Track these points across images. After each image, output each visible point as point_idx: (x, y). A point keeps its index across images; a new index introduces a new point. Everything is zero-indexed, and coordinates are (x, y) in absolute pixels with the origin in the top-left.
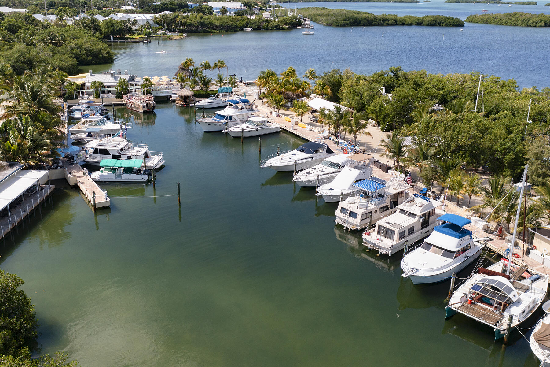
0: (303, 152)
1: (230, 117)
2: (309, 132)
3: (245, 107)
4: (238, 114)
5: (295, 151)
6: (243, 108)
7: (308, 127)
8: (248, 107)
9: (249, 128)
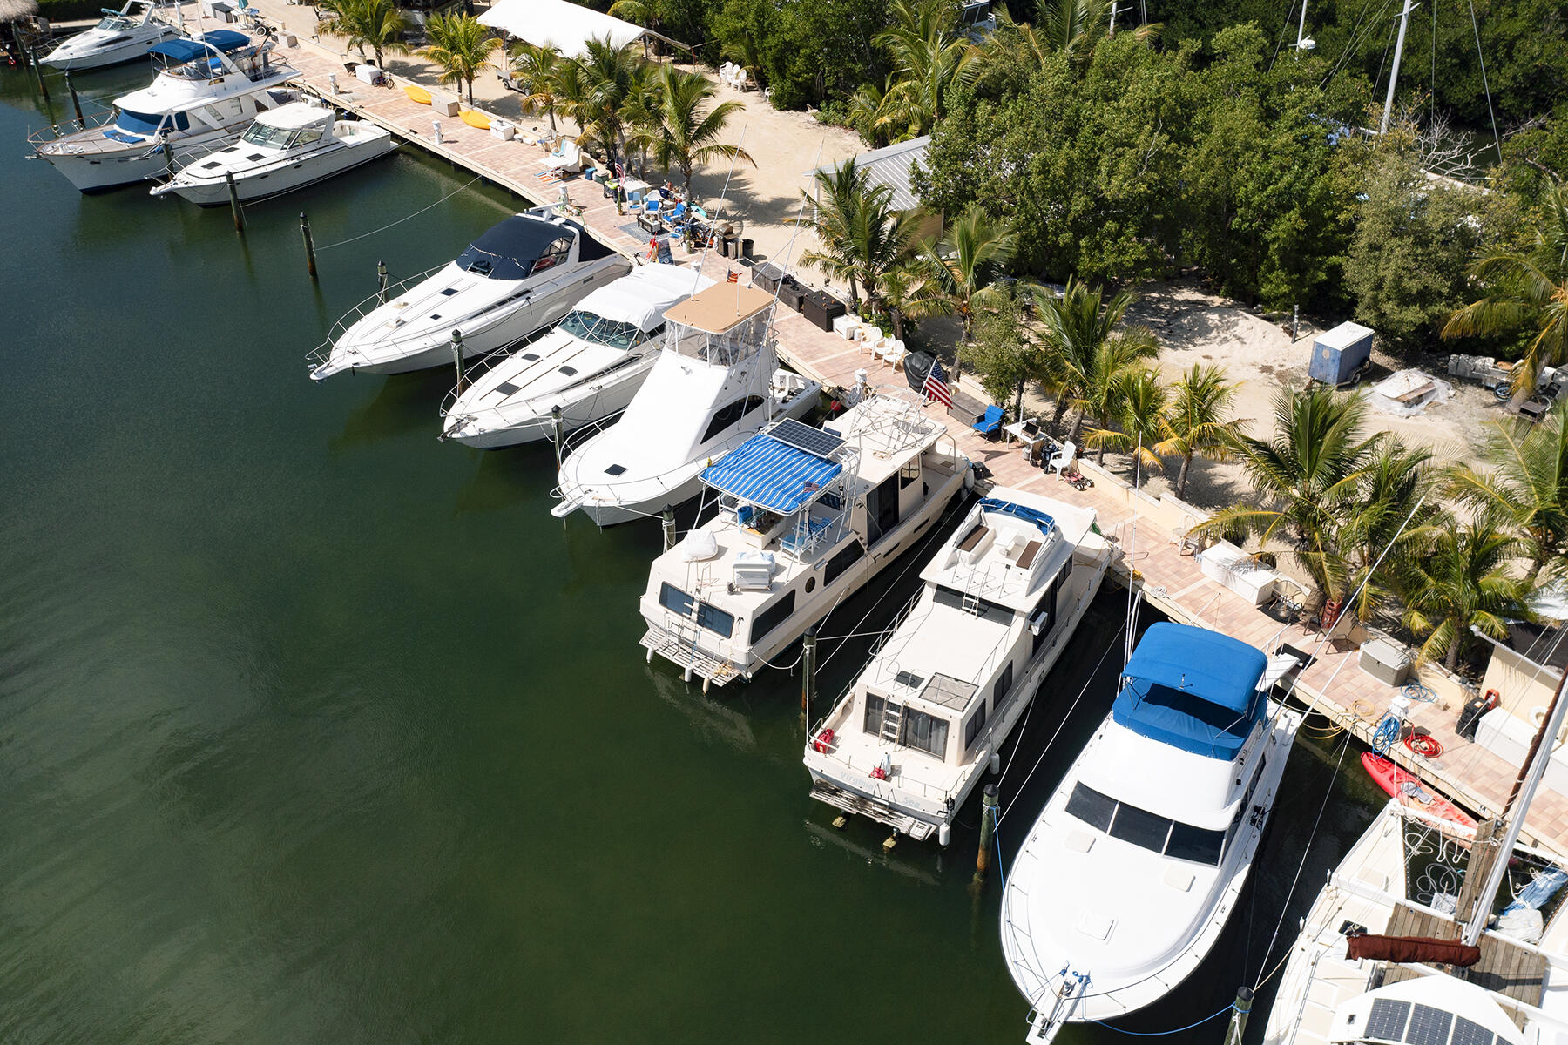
0: (484, 273)
1: (182, 119)
2: (504, 149)
3: (234, 68)
4: (214, 99)
5: (452, 273)
6: (227, 72)
7: (499, 126)
8: (246, 63)
9: (261, 162)
